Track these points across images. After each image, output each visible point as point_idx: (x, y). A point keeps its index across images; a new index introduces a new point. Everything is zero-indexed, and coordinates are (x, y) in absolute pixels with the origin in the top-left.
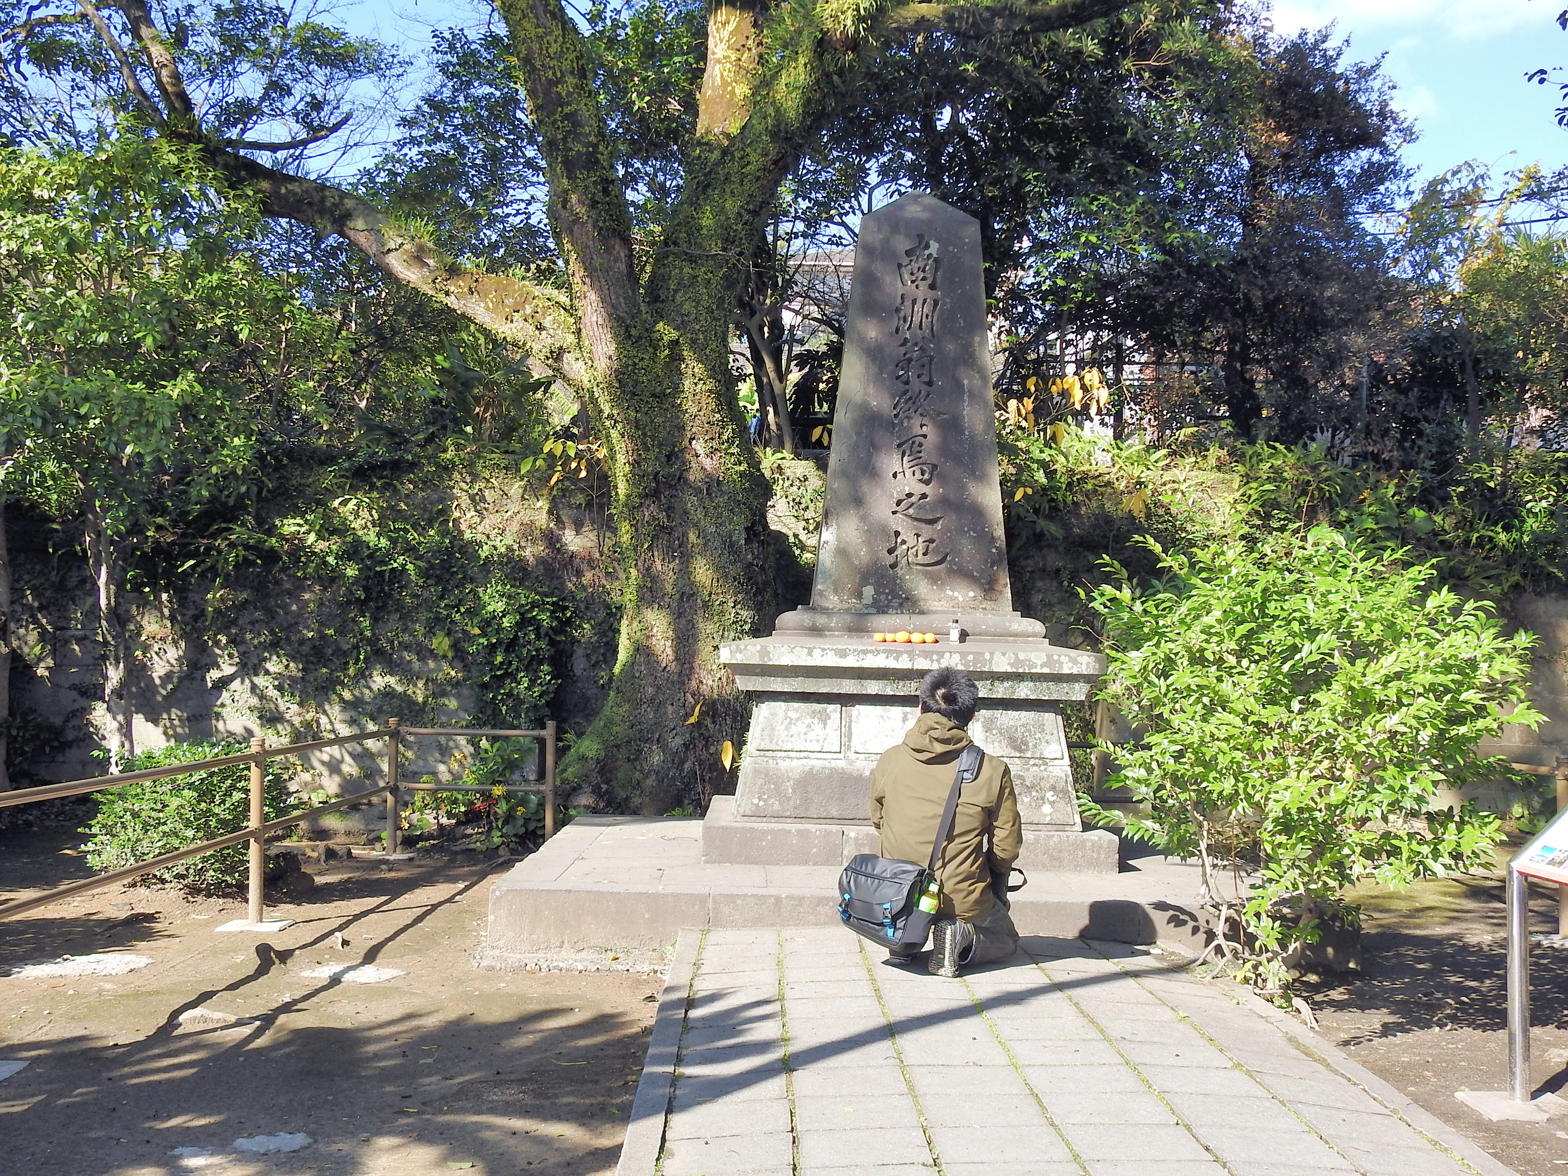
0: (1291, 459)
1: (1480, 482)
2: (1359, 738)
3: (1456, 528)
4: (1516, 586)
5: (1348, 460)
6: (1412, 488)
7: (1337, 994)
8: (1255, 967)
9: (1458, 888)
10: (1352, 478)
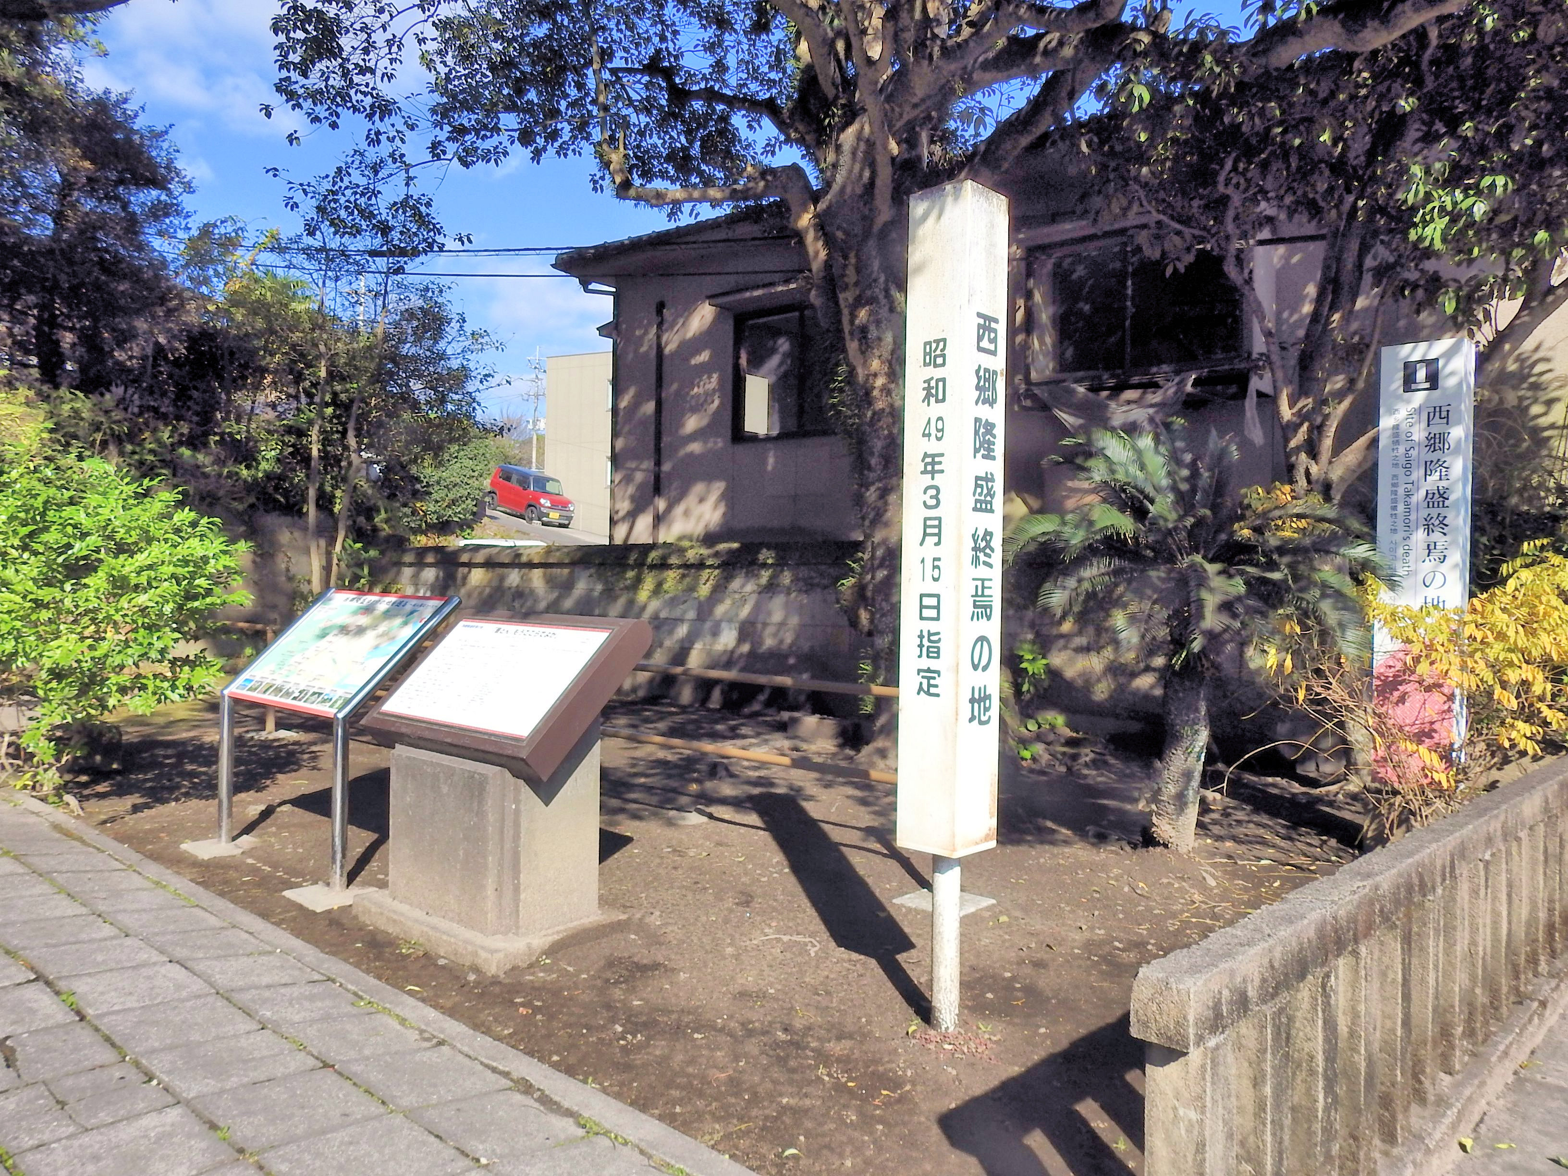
0: (89, 404)
1: (230, 434)
2: (117, 611)
3: (213, 464)
4: (252, 506)
5: (136, 410)
6: (182, 435)
7: (101, 788)
8: (35, 776)
9: (200, 705)
10: (137, 424)
